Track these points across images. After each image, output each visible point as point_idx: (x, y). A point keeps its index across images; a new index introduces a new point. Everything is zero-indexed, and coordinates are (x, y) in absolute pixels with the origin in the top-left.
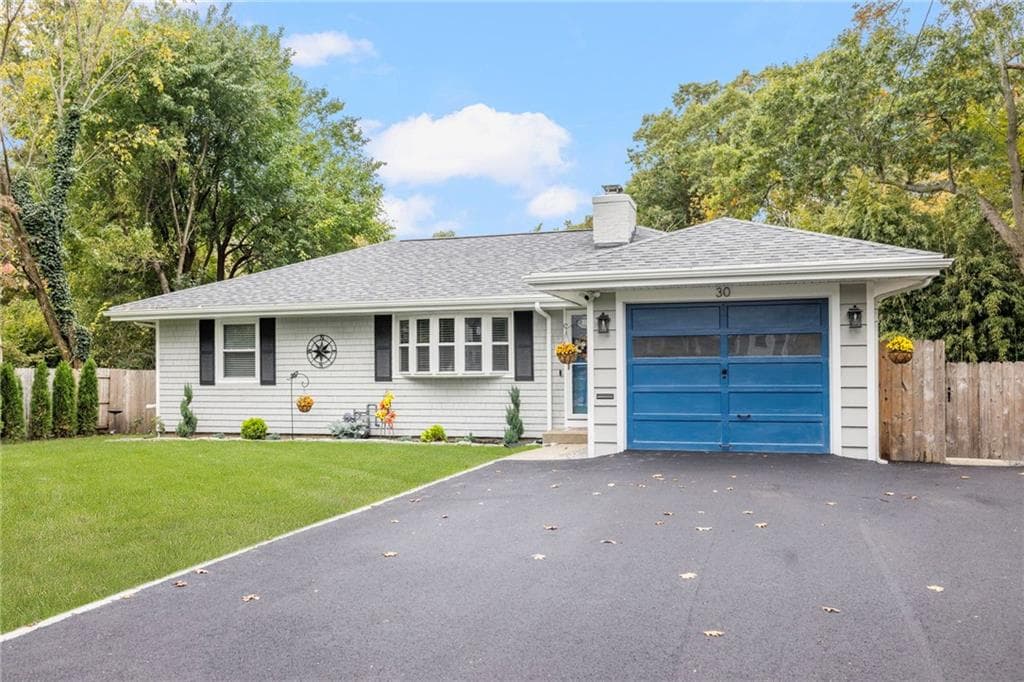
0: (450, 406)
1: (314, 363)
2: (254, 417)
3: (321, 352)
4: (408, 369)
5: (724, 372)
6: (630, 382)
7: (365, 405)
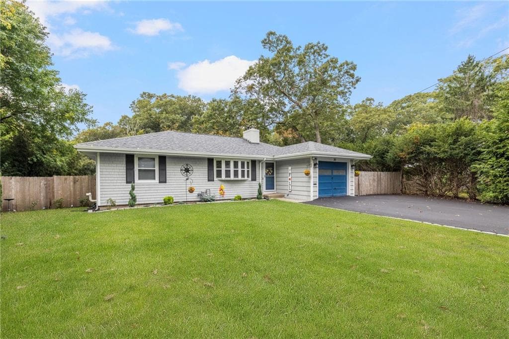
1: (184, 174)
2: (169, 196)
3: (187, 170)
4: (221, 177)
5: (332, 178)
6: (319, 180)
7: (205, 190)
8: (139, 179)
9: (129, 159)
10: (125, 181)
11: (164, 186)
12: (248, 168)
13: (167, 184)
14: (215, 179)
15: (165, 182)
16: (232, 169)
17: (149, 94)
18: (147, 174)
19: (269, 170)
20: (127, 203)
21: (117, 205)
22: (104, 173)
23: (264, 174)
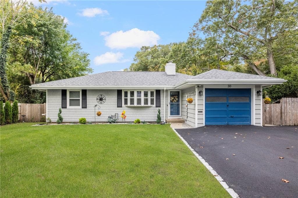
1: (99, 102)
2: (83, 118)
3: (101, 99)
4: (127, 104)
5: (228, 106)
7: (114, 114)
8: (70, 105)
9: (64, 92)
10: (61, 107)
11: (85, 110)
13: (87, 109)
14: (123, 105)
18: (74, 102)
19: (174, 98)
20: (56, 121)
21: (52, 122)
23: (169, 101)
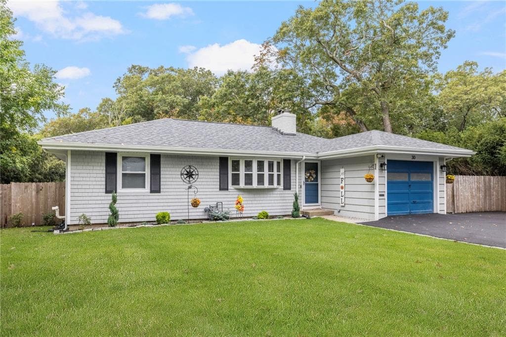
0: (256, 202)
2: (164, 211)
3: (190, 175)
4: (239, 184)
5: (410, 186)
6: (388, 190)
7: (215, 203)
8: (123, 187)
9: (111, 158)
10: (104, 190)
11: (158, 197)
12: (279, 170)
13: (162, 194)
14: (230, 186)
15: (159, 192)
16: (255, 172)
17: (140, 68)
18: (134, 180)
19: (310, 173)
20: (106, 221)
21: (93, 224)
22: (76, 179)
23: (303, 180)
